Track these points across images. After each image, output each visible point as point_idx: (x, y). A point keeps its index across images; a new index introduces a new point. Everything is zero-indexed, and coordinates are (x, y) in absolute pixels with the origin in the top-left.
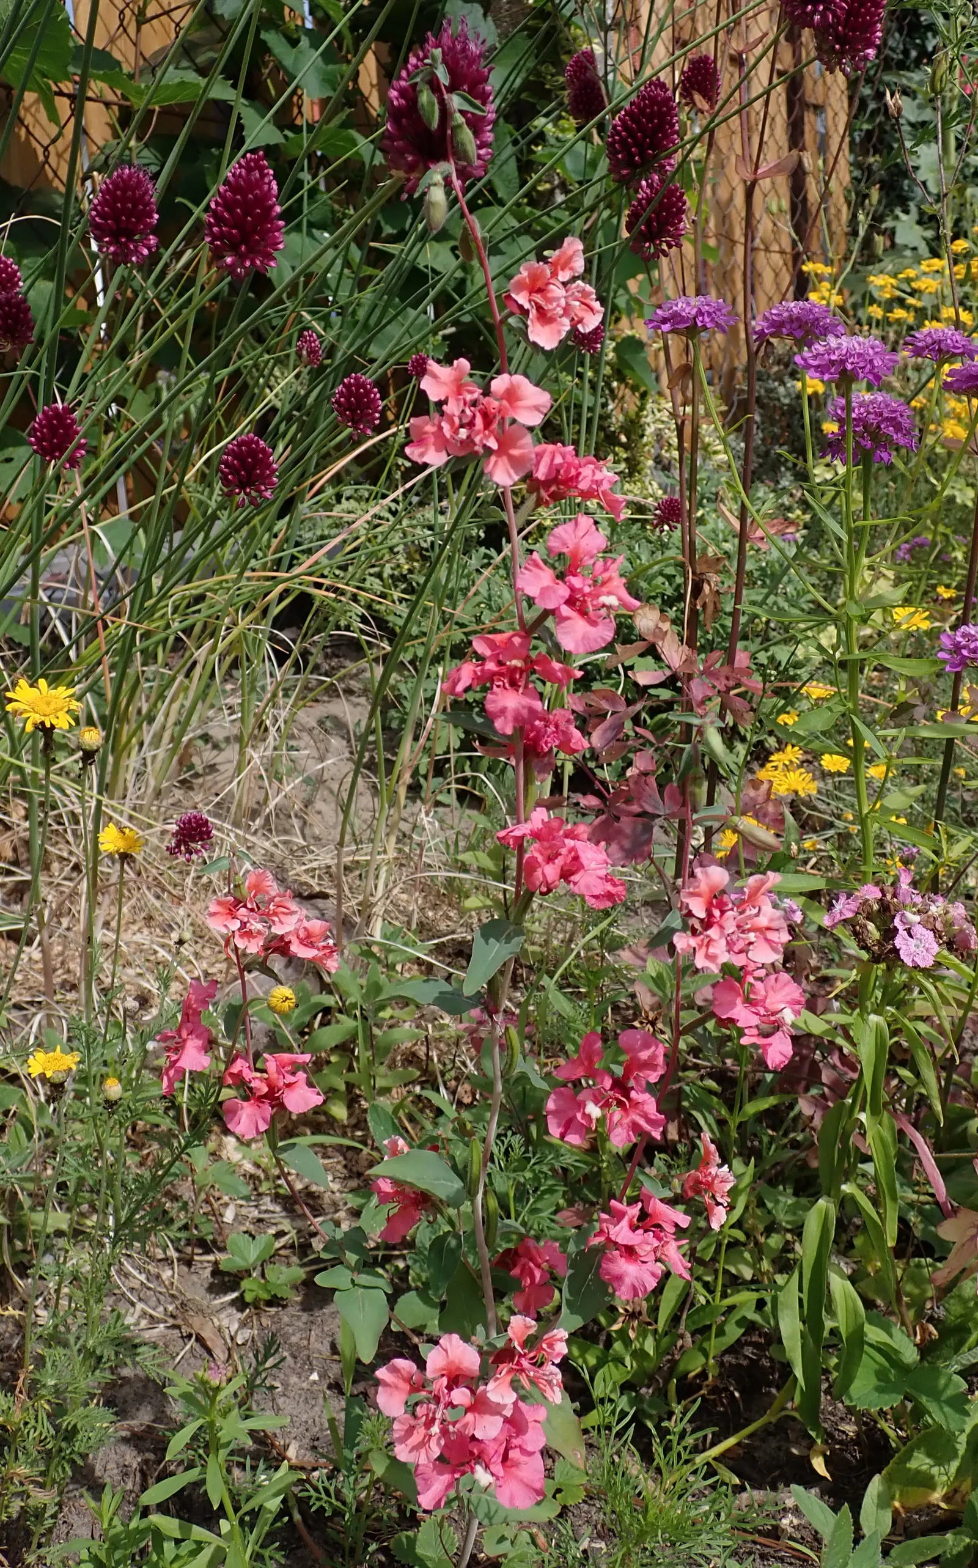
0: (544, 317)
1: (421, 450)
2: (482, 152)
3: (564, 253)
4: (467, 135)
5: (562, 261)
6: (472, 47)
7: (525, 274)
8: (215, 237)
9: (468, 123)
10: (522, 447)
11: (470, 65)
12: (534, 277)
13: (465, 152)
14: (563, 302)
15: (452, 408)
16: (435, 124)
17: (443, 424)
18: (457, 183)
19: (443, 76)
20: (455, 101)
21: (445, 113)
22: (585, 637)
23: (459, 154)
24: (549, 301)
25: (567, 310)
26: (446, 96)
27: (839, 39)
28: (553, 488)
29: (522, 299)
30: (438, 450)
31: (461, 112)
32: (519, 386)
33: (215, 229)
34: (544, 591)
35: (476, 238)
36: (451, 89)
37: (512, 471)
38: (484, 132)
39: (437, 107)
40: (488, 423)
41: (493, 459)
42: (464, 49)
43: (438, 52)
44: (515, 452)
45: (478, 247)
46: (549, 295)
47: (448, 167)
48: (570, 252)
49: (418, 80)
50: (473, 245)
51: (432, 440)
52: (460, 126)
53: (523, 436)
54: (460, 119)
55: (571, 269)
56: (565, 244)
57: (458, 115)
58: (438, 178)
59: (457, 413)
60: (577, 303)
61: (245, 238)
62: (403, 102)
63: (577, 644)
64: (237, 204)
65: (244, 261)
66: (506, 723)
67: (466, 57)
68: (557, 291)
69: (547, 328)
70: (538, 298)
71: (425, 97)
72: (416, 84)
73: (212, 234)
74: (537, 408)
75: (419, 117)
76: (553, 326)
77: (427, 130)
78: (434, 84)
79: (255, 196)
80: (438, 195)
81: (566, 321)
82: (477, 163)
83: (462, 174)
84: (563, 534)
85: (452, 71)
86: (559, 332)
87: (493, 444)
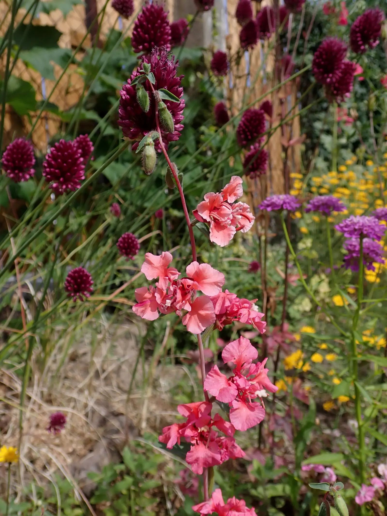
0: (219, 225)
1: (143, 309)
2: (177, 126)
3: (232, 185)
4: (168, 115)
5: (229, 190)
6: (170, 64)
7: (207, 200)
8: (47, 174)
9: (169, 108)
10: (207, 309)
11: (168, 74)
12: (213, 201)
13: (167, 125)
14: (231, 217)
15: (162, 284)
16: (147, 108)
17: (156, 294)
18: (162, 144)
19: (151, 78)
20: (160, 95)
21: (154, 101)
22: (248, 419)
23: (164, 127)
24: (223, 216)
25: (233, 221)
26: (154, 92)
27: (335, 89)
28: (224, 318)
29: (205, 215)
30: (153, 310)
31: (164, 101)
32: (204, 270)
33: (48, 170)
34: (222, 391)
35: (175, 176)
36: (157, 87)
37: (200, 324)
38: (178, 114)
39: (148, 99)
40: (184, 295)
41: (188, 316)
42: (166, 64)
43: (148, 66)
44: (202, 312)
45: (177, 181)
46: (222, 212)
47: (157, 134)
48: (235, 185)
49: (136, 83)
50: (174, 180)
51: (149, 303)
52: (163, 109)
53: (207, 303)
54: (163, 105)
55: (235, 195)
56: (232, 180)
57: (162, 103)
58: (150, 140)
59: (164, 288)
60: (240, 217)
61: (63, 174)
62: (128, 96)
63: (243, 424)
64: (59, 157)
65: (62, 186)
66: (198, 467)
67: (165, 69)
68: (227, 210)
69: (221, 232)
70: (215, 214)
71: (141, 92)
72: (136, 85)
73: (45, 172)
74: (216, 284)
75: (138, 105)
76: (225, 231)
77: (143, 113)
78: (147, 85)
79: (69, 153)
80: (150, 151)
81: (233, 228)
82: (174, 132)
83: (166, 138)
84: (231, 349)
85: (157, 77)
86: (229, 235)
87: (188, 308)
